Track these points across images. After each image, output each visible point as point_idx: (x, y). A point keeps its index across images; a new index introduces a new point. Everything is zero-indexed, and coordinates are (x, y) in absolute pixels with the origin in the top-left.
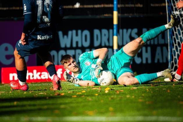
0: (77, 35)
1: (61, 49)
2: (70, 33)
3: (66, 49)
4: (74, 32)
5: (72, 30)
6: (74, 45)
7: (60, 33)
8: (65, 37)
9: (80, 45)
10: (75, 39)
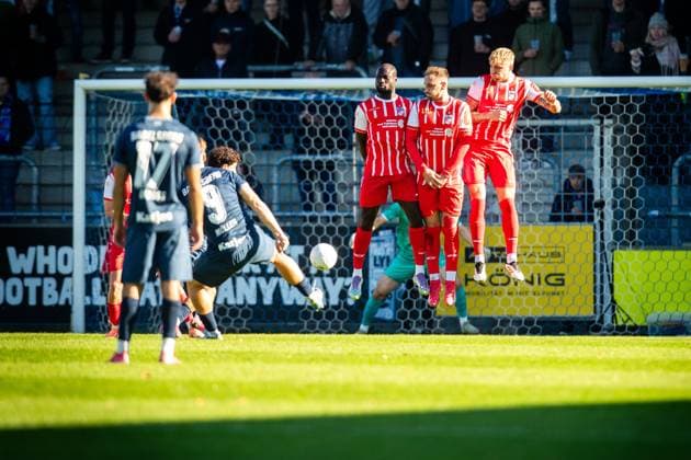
0: (46, 253)
1: (11, 275)
2: (31, 250)
3: (22, 276)
4: (41, 249)
5: (35, 245)
6: (41, 270)
7: (11, 251)
8: (22, 256)
9: (52, 270)
10: (42, 261)
